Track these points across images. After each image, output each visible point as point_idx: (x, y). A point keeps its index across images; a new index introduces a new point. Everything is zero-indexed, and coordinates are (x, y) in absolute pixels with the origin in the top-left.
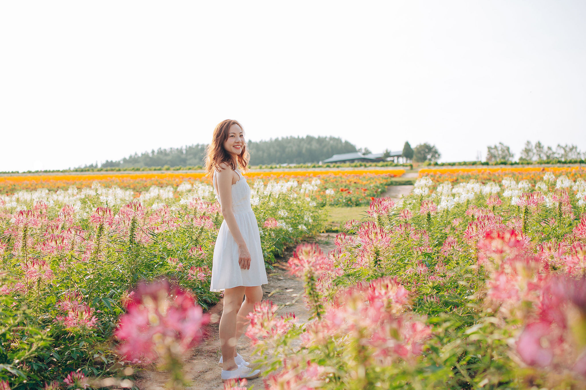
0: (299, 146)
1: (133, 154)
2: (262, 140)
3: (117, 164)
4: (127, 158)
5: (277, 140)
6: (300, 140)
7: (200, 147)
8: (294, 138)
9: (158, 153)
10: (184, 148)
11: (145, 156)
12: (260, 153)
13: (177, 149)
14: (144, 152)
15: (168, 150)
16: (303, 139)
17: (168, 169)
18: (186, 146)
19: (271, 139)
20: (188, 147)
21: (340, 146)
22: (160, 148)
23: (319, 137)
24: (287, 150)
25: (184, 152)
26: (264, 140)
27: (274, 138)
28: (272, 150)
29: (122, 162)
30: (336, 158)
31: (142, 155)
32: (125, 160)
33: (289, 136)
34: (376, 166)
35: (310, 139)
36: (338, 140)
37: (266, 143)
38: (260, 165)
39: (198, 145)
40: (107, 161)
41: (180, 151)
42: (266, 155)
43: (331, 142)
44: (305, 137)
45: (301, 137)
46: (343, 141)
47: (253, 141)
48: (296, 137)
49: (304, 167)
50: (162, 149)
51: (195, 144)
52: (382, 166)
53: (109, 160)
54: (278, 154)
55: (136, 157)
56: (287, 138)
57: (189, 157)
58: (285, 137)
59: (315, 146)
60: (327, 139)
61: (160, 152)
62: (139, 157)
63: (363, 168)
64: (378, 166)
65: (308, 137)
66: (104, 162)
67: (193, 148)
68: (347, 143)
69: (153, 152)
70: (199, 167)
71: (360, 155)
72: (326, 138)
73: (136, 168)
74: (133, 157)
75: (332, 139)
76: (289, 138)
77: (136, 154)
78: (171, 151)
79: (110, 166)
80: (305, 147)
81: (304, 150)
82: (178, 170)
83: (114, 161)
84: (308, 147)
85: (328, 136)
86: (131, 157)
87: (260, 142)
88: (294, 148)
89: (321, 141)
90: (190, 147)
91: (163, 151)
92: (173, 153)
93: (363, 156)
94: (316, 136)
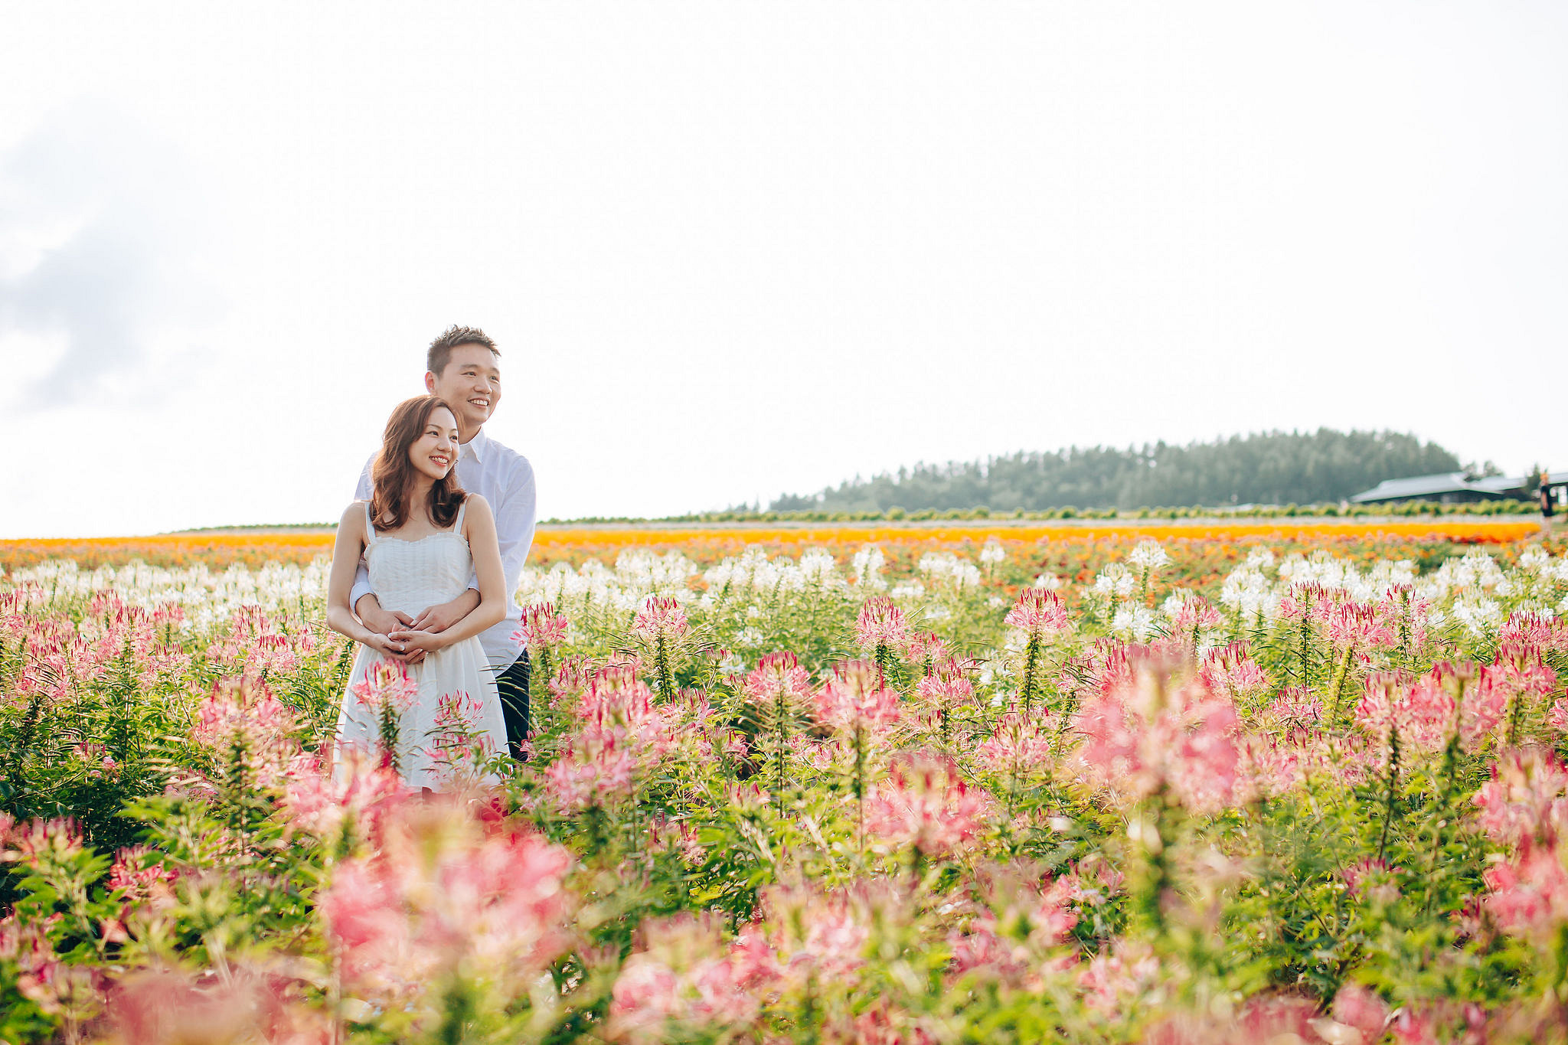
0: (1296, 457)
1: (851, 479)
2: (1194, 442)
3: (812, 503)
4: (836, 487)
5: (1234, 441)
6: (1300, 442)
7: (1025, 460)
8: (1284, 436)
9: (915, 475)
10: (984, 462)
11: (882, 483)
12: (1189, 476)
13: (966, 465)
14: (878, 474)
15: (942, 467)
16: (1307, 439)
17: (898, 518)
18: (990, 456)
19: (1219, 438)
20: (995, 459)
21: (1412, 456)
22: (921, 463)
23: (1354, 433)
24: (1262, 467)
25: (985, 472)
26: (1199, 442)
27: (1226, 438)
28: (1221, 467)
29: (821, 498)
30: (1388, 488)
31: (874, 478)
32: (829, 493)
33: (1269, 430)
34: (1468, 511)
35: (1327, 439)
36: (1409, 441)
37: (1204, 448)
38: (1145, 508)
39: (1020, 455)
40: (784, 496)
41: (975, 471)
42: (1203, 480)
43: (1389, 446)
44: (1313, 432)
45: (1301, 433)
46: (1423, 443)
47: (1170, 442)
48: (1290, 432)
49: (1265, 515)
50: (927, 464)
51: (1013, 451)
52: (1488, 513)
53: (790, 494)
54: (1238, 478)
55: (859, 485)
56: (1264, 434)
57: (996, 486)
58: (1258, 432)
59: (1340, 455)
60: (1377, 438)
61: (922, 474)
62: (865, 486)
63: (1426, 517)
64: (1475, 514)
65: (1322, 432)
66: (777, 498)
67: (1008, 463)
68: (1432, 448)
69: (902, 472)
70: (979, 513)
71: (1456, 482)
72: (1373, 434)
73: (816, 514)
74: (850, 485)
75: (1390, 437)
76: (1270, 435)
77: (858, 477)
78: (950, 471)
79: (788, 507)
80: (1313, 459)
81: (1310, 469)
82: (923, 519)
83: (801, 495)
84: (1323, 458)
85: (1380, 430)
86: (844, 485)
87: (1190, 445)
88: (1283, 463)
89: (1357, 442)
90: (999, 460)
91: (930, 471)
92: (956, 474)
93: (1464, 486)
94: (1346, 431)
